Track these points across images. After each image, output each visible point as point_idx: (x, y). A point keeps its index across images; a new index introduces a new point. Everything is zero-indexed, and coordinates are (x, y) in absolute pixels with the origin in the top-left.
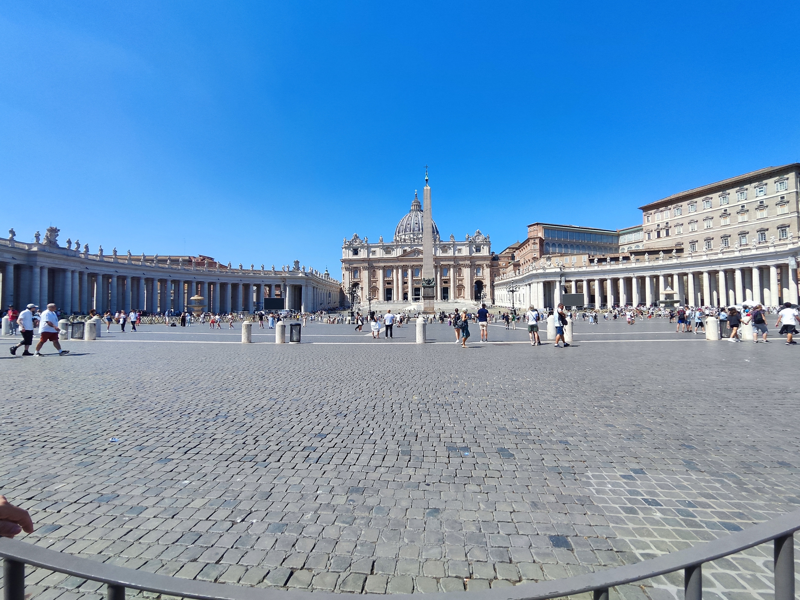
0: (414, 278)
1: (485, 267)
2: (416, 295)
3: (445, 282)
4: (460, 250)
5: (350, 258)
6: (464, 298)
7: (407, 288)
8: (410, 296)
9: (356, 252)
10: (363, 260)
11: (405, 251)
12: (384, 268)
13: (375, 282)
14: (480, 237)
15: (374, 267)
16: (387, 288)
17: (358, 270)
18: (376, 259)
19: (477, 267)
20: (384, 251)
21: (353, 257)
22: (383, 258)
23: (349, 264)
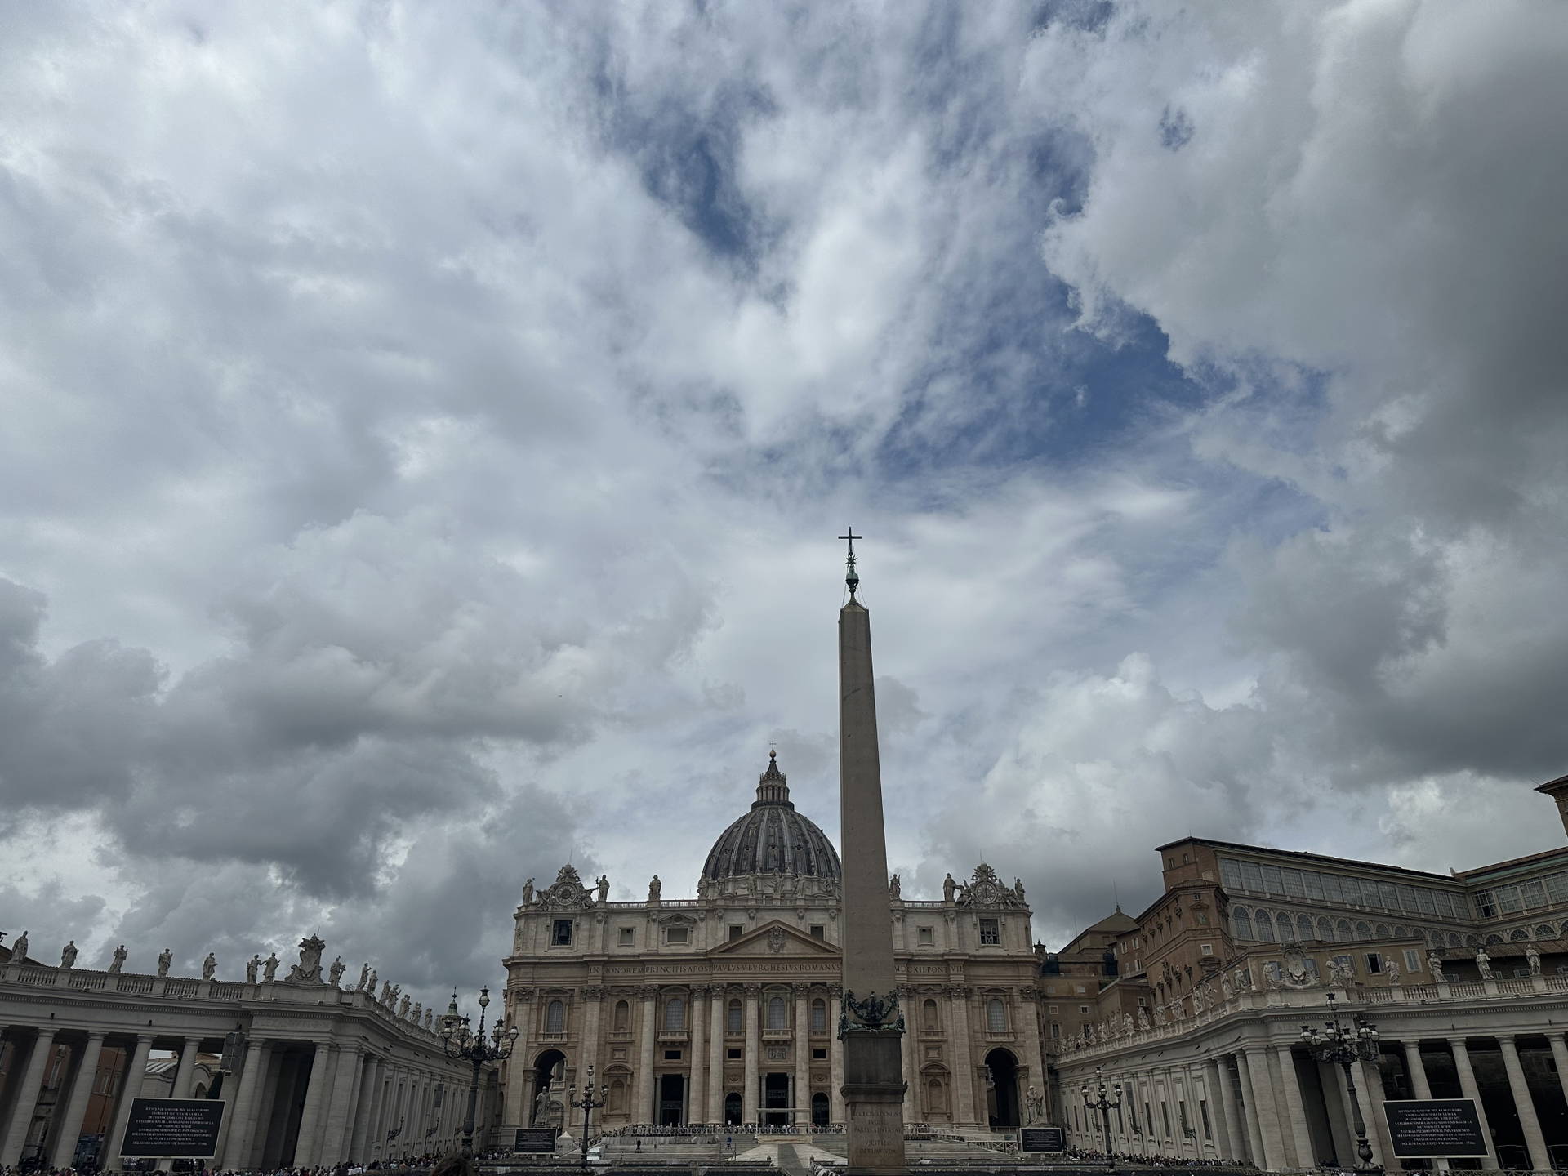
0: (766, 1037)
1: (1018, 999)
2: (771, 1104)
4: (925, 931)
5: (540, 953)
6: (950, 1117)
7: (742, 1076)
8: (751, 1110)
9: (563, 932)
10: (584, 963)
11: (736, 931)
12: (661, 994)
13: (622, 1050)
14: (990, 888)
15: (626, 989)
16: (664, 1075)
17: (562, 999)
18: (632, 959)
19: (990, 998)
20: (663, 928)
21: (549, 949)
22: (658, 955)
23: (533, 978)
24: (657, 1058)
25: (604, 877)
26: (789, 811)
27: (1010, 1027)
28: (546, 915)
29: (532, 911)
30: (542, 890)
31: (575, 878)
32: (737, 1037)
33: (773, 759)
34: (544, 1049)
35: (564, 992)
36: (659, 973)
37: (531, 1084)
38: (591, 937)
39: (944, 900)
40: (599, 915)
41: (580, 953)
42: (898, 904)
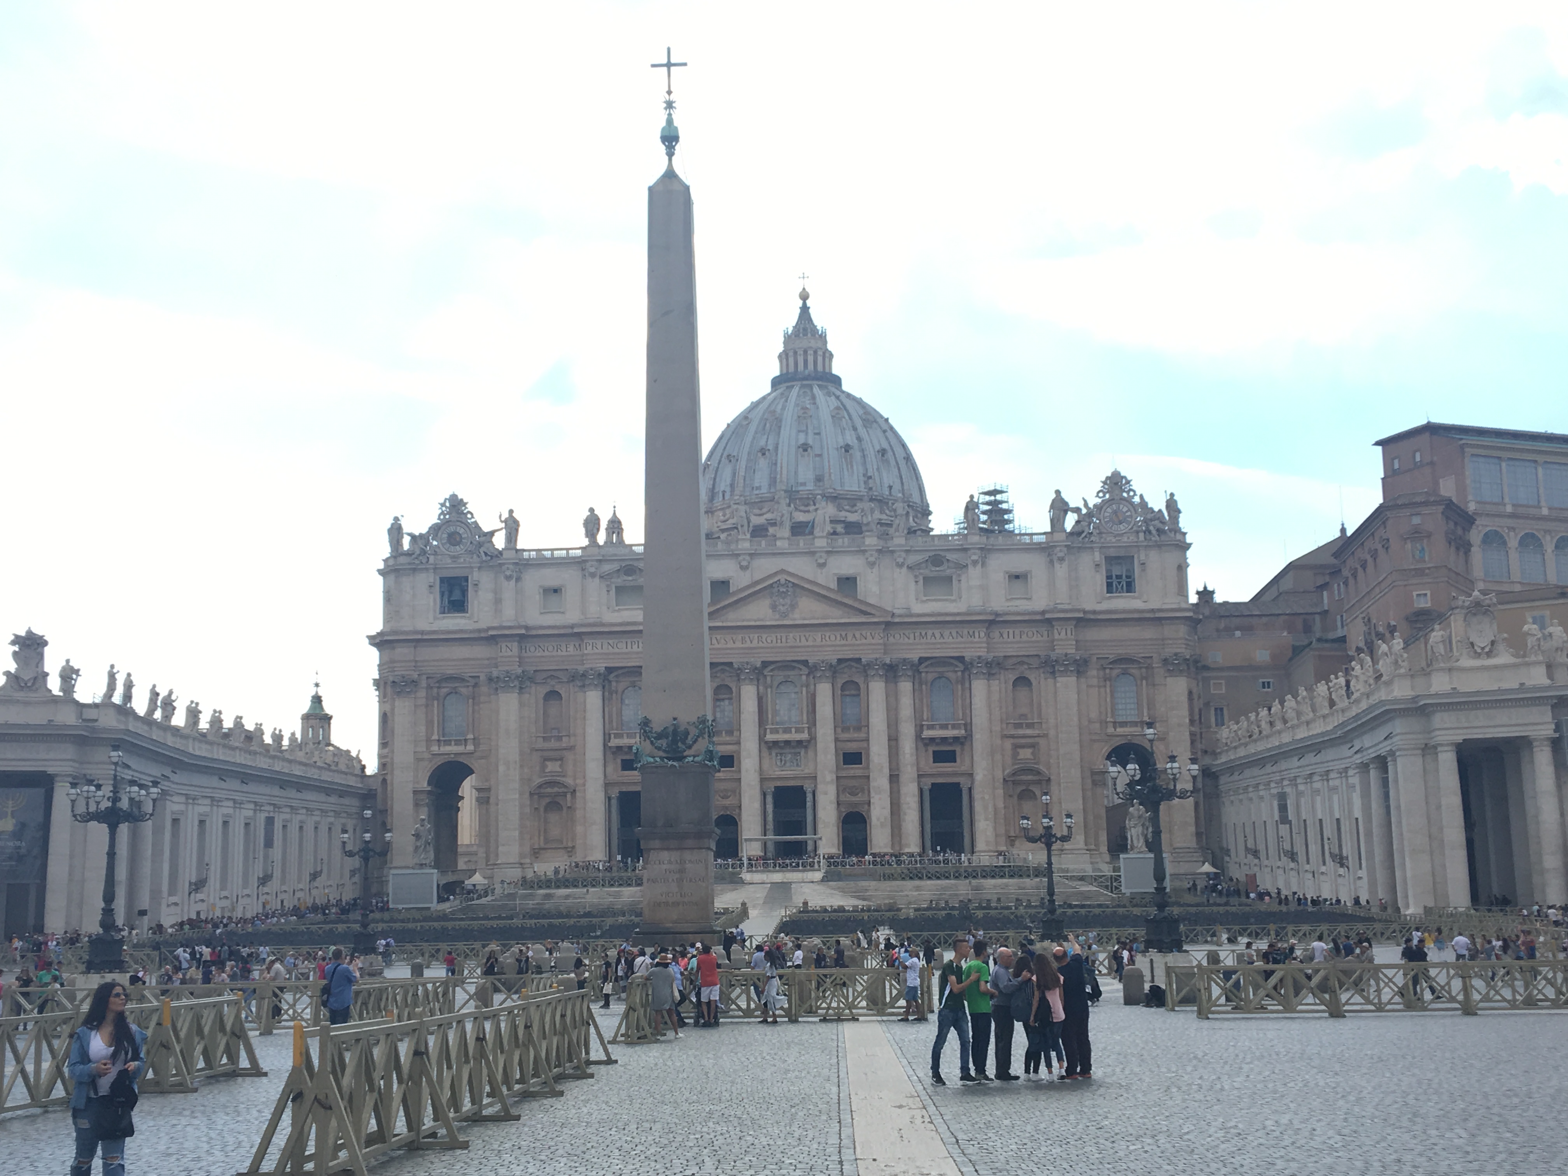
0: (770, 737)
1: (1160, 672)
2: (780, 829)
3: (944, 756)
4: (1018, 578)
5: (423, 625)
7: (737, 792)
9: (455, 595)
10: (491, 639)
12: (610, 679)
13: (556, 760)
14: (1125, 509)
15: (552, 673)
16: (620, 793)
17: (463, 690)
18: (562, 631)
19: (1115, 672)
20: (608, 586)
21: (435, 618)
22: (603, 625)
23: (416, 661)
24: (610, 769)
25: (511, 512)
26: (833, 389)
27: (1145, 714)
28: (427, 569)
29: (402, 564)
30: (417, 534)
31: (466, 515)
32: (728, 739)
33: (804, 304)
34: (439, 761)
35: (462, 680)
36: (605, 651)
37: (426, 809)
38: (498, 601)
39: (1049, 529)
40: (508, 569)
41: (482, 625)
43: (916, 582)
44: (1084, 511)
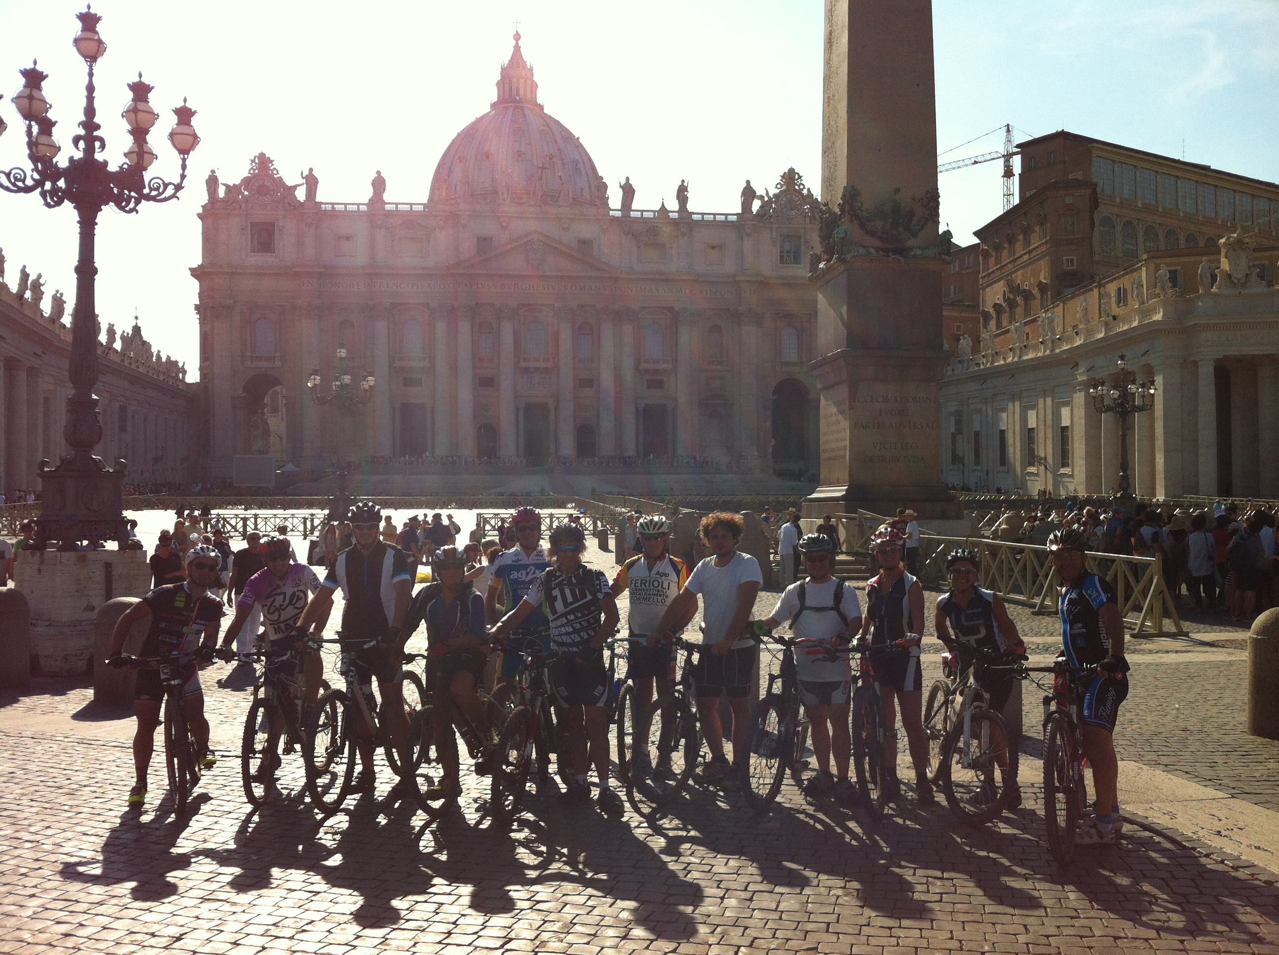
0: (523, 364)
3: (655, 384)
4: (715, 248)
5: (238, 261)
7: (496, 406)
8: (508, 441)
9: (263, 238)
10: (294, 275)
11: (484, 242)
14: (796, 199)
16: (401, 404)
17: (271, 316)
18: (354, 272)
19: (783, 324)
20: (392, 237)
21: (247, 256)
22: (389, 268)
23: (231, 290)
24: (394, 385)
25: (311, 170)
26: (538, 112)
27: (805, 356)
28: (239, 215)
29: (218, 210)
30: (231, 185)
31: (272, 171)
32: (488, 363)
33: (517, 44)
34: (252, 373)
35: (271, 308)
36: (389, 289)
37: (241, 410)
38: (300, 244)
39: (740, 211)
40: (308, 217)
41: (287, 263)
42: (685, 214)
43: (639, 247)
44: (766, 199)
